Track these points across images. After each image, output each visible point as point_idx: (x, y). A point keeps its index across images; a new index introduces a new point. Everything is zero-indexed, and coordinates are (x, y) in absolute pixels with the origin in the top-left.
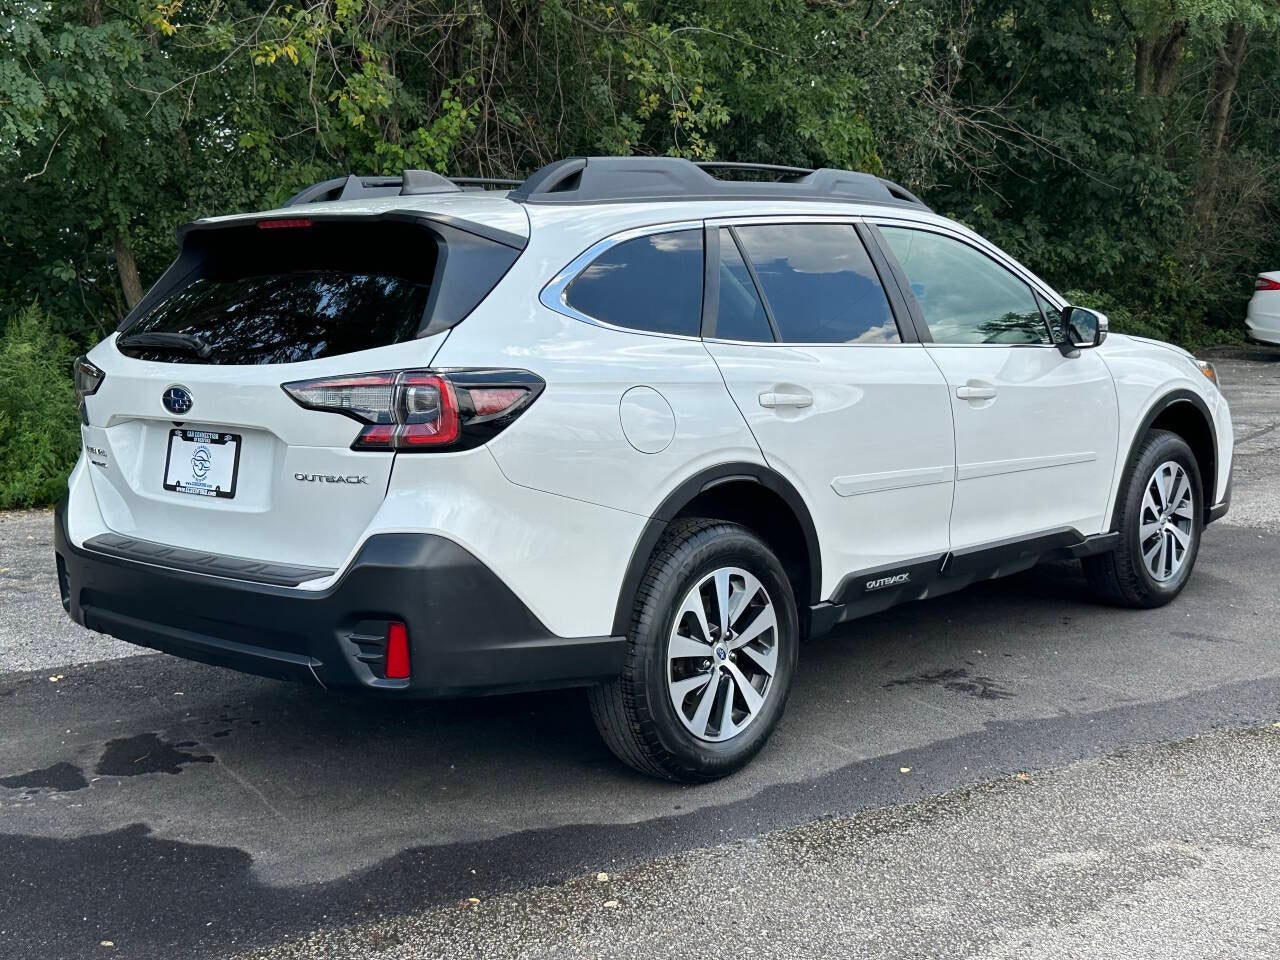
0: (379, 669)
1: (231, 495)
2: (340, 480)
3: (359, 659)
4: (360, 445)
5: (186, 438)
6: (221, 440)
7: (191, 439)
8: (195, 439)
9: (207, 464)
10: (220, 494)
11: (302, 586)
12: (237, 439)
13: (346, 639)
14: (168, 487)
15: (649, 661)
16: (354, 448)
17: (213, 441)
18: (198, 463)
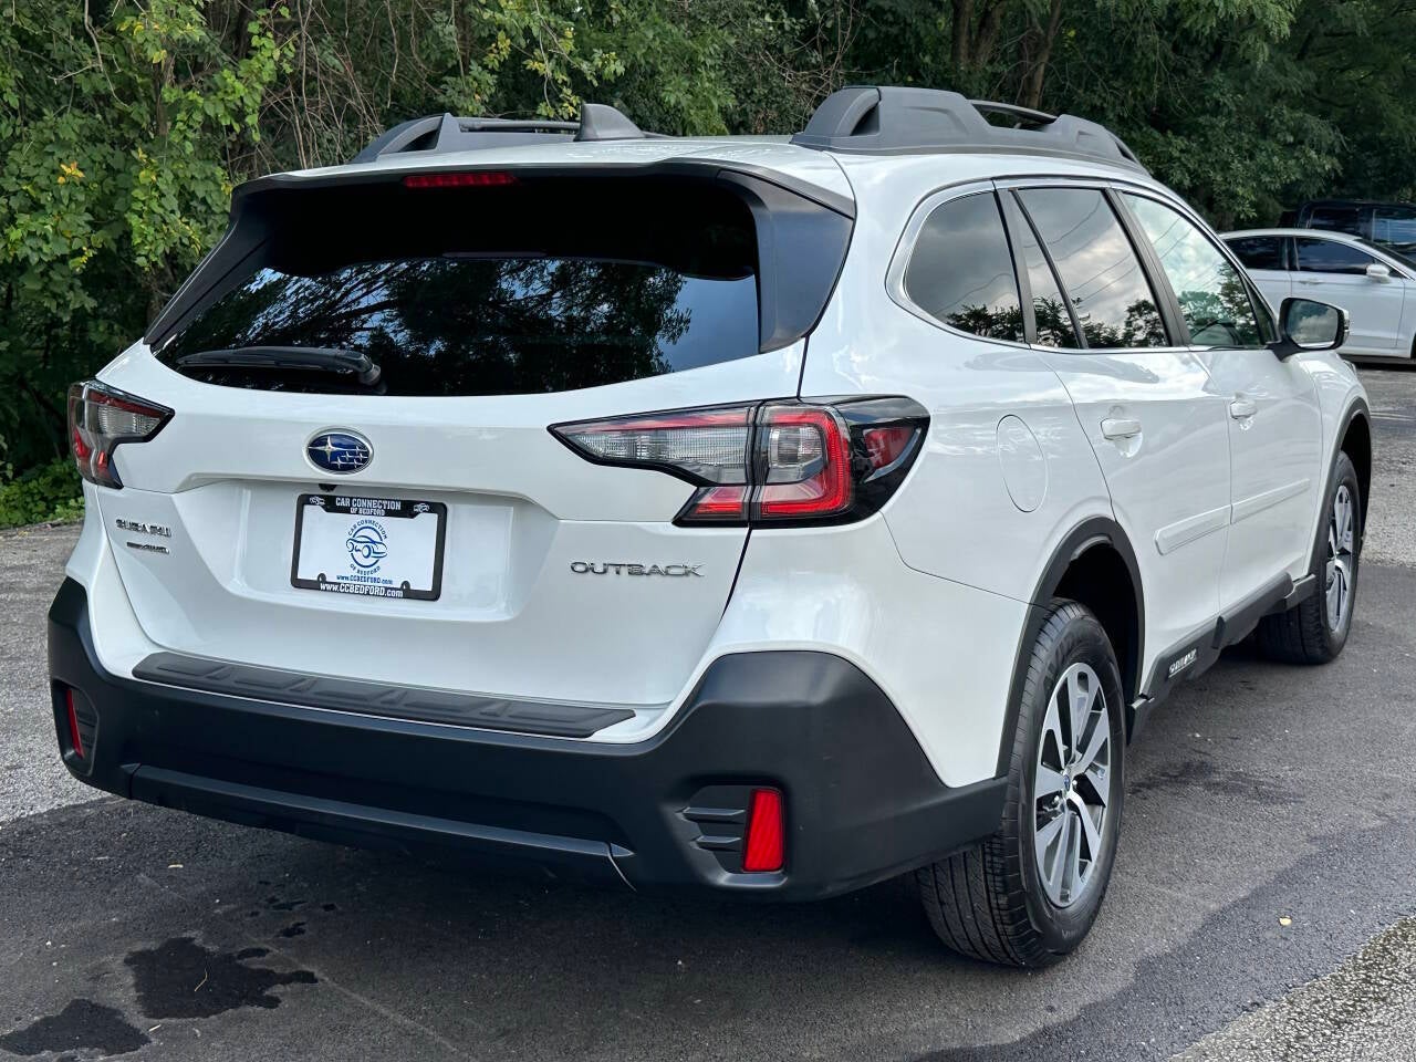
0: (737, 860)
1: (434, 595)
2: (655, 570)
3: (700, 844)
4: (687, 518)
5: (331, 506)
6: (407, 510)
7: (346, 510)
8: (353, 510)
9: (381, 548)
10: (409, 593)
11: (602, 736)
12: (439, 509)
13: (679, 815)
14: (298, 583)
15: (1023, 805)
16: (680, 521)
17: (389, 513)
18: (360, 546)
